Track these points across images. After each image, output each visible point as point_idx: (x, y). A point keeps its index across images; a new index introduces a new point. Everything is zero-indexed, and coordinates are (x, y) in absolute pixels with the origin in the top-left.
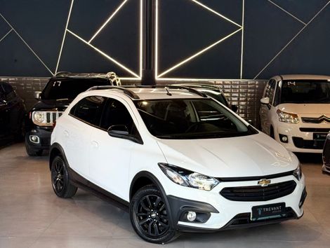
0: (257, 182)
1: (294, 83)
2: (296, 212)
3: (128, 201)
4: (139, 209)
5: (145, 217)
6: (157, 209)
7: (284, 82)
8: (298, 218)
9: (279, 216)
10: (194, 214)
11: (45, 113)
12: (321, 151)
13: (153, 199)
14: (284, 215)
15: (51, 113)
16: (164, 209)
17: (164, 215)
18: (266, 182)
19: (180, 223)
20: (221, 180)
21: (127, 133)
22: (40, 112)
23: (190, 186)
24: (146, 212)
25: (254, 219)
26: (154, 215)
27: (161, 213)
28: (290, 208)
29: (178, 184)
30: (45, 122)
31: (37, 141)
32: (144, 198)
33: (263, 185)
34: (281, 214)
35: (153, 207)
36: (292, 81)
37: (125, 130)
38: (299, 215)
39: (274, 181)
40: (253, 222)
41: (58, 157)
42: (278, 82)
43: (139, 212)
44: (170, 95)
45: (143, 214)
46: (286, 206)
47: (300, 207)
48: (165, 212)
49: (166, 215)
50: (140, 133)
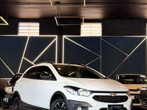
0: (110, 94)
1: (125, 76)
3: (49, 109)
7: (120, 76)
11: (11, 87)
18: (114, 94)
20: (93, 92)
22: (9, 87)
23: (79, 95)
30: (11, 91)
31: (7, 100)
33: (112, 96)
35: (61, 108)
36: (124, 76)
39: (118, 94)
41: (17, 98)
42: (118, 76)
46: (124, 107)
50: (55, 76)
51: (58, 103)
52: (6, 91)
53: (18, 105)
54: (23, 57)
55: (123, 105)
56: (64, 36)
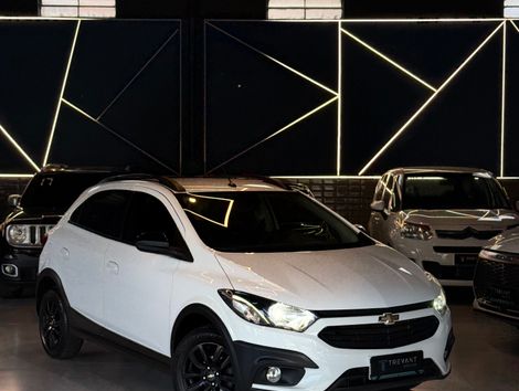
0: (377, 317)
2: (440, 366)
3: (169, 355)
4: (187, 368)
5: (197, 380)
6: (216, 365)
8: (444, 377)
9: (414, 372)
10: (278, 372)
11: (27, 227)
12: (470, 283)
13: (210, 350)
14: (421, 371)
15: (38, 227)
16: (229, 365)
17: (228, 375)
18: (392, 318)
19: (254, 386)
20: (320, 314)
21: (166, 244)
22: (19, 227)
23: (272, 325)
24: (198, 371)
25: (374, 378)
26: (211, 376)
27: (223, 372)
28: (430, 360)
29: (251, 321)
30: (27, 241)
31: (13, 272)
32: (195, 348)
33: (387, 322)
34: (416, 369)
35: (210, 362)
37: (164, 240)
38: (444, 372)
39: (403, 317)
40: (372, 382)
41: (51, 292)
43: (187, 371)
44: (235, 186)
45: (194, 374)
46: (425, 357)
47: (445, 359)
48: (230, 371)
49: (232, 375)
50: (188, 244)
51: (200, 346)
52: (8, 239)
53: (58, 317)
54: (61, 99)
55: (420, 353)
56: (206, 22)
